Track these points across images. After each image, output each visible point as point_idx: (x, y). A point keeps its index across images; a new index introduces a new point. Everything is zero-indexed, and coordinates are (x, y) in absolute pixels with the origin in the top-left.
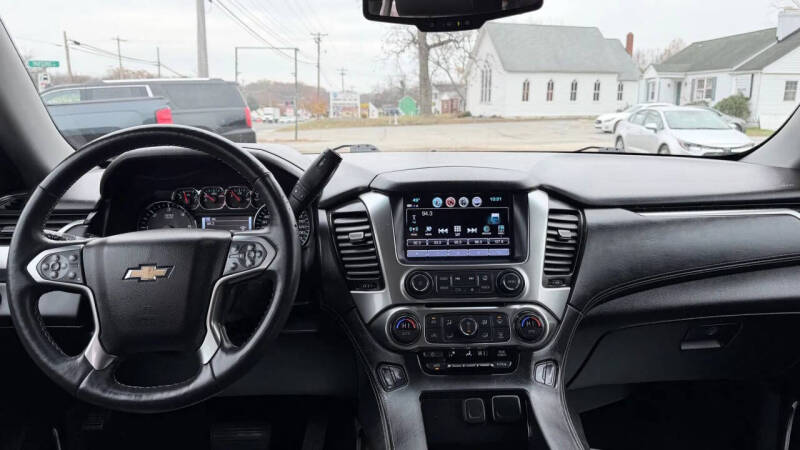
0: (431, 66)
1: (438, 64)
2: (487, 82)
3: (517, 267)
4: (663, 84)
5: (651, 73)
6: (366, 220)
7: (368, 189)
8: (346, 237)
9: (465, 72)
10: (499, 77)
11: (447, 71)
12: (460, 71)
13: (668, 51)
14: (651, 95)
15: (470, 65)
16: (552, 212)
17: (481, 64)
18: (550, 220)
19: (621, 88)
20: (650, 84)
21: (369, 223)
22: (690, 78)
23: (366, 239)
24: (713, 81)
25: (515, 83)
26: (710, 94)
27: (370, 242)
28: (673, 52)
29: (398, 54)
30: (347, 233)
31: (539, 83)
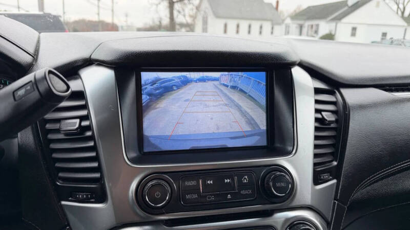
0: (175, 13)
1: (179, 12)
2: (205, 22)
3: (283, 161)
4: (294, 27)
5: (288, 21)
6: (82, 103)
7: (89, 62)
8: (56, 126)
9: (194, 17)
10: (211, 20)
11: (184, 16)
12: (191, 16)
13: (295, 11)
14: (287, 33)
15: (196, 13)
16: (317, 91)
17: (202, 13)
18: (317, 102)
19: (272, 28)
20: (287, 27)
21: (85, 107)
22: (307, 24)
23: (83, 129)
24: (318, 26)
25: (220, 23)
26: (316, 32)
27: (89, 134)
28: (298, 11)
29: (157, 5)
30: (59, 120)
31: (232, 25)
